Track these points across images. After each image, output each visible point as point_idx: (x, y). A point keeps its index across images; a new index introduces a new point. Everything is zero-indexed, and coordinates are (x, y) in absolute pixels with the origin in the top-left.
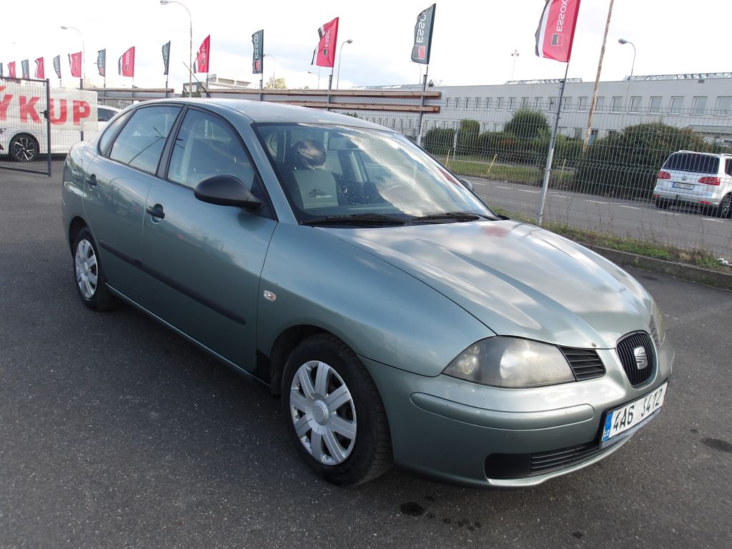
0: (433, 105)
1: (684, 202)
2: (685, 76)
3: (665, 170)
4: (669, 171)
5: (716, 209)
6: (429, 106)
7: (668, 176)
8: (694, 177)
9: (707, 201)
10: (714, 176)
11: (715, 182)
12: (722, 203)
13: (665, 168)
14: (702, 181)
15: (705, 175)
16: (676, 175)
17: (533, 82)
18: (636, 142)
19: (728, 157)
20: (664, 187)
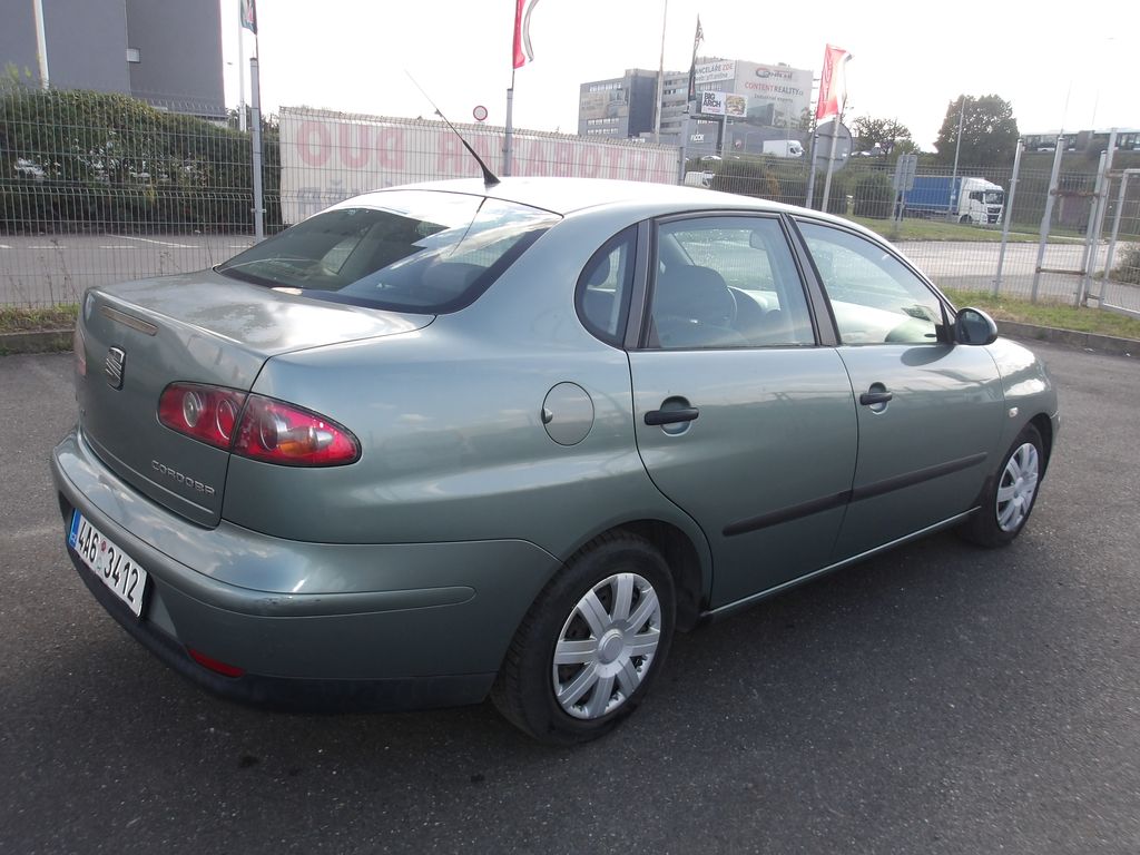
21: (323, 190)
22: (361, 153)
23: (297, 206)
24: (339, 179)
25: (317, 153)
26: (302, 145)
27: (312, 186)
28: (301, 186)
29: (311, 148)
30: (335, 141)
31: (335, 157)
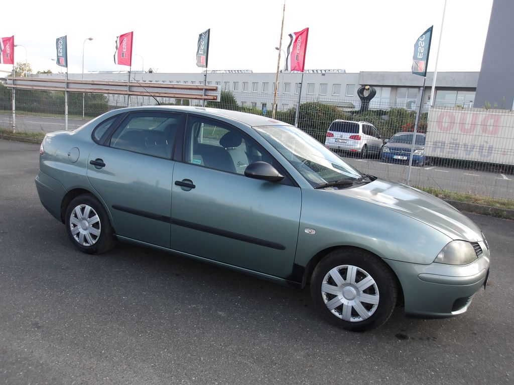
0: (212, 95)
1: (341, 150)
2: (313, 71)
3: (330, 132)
4: (332, 132)
5: (360, 154)
6: (209, 96)
7: (332, 135)
8: (347, 135)
9: (356, 149)
10: (357, 134)
11: (358, 138)
12: (362, 150)
13: (330, 130)
14: (352, 137)
15: (353, 134)
16: (337, 134)
17: (222, 72)
18: (306, 114)
19: (364, 124)
20: (331, 142)
21: (446, 142)
22: (471, 126)
23: (431, 149)
24: (456, 138)
25: (446, 126)
26: (439, 122)
27: (441, 140)
28: (435, 140)
29: (443, 124)
30: (458, 120)
31: (456, 128)
